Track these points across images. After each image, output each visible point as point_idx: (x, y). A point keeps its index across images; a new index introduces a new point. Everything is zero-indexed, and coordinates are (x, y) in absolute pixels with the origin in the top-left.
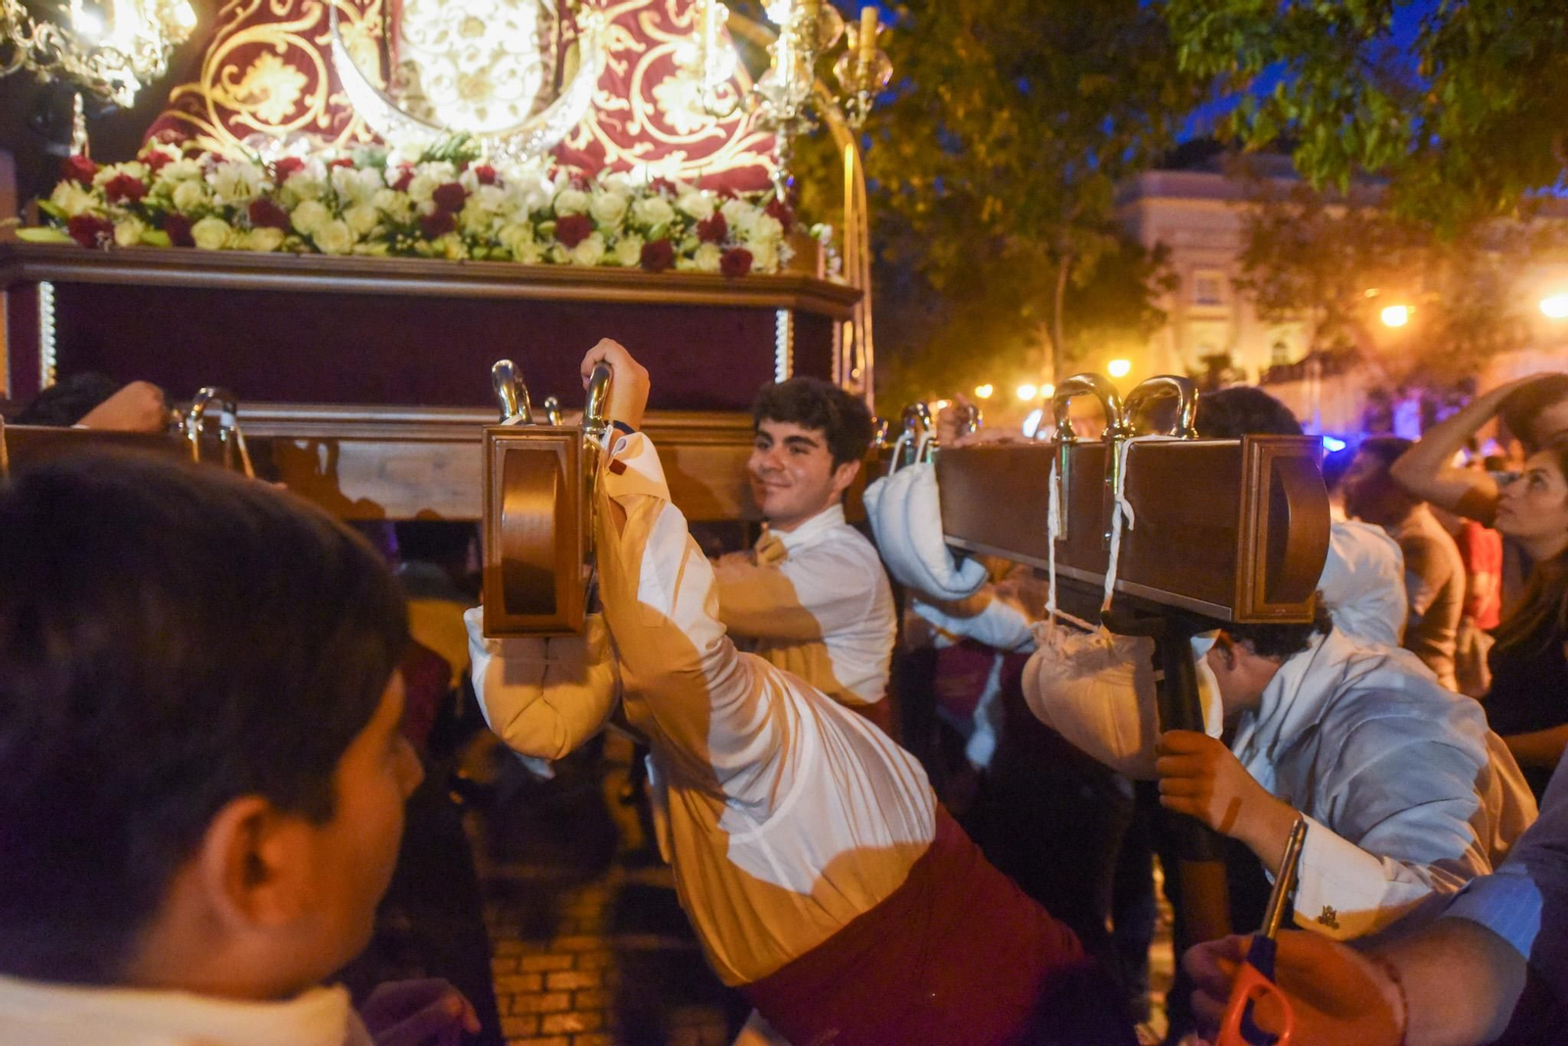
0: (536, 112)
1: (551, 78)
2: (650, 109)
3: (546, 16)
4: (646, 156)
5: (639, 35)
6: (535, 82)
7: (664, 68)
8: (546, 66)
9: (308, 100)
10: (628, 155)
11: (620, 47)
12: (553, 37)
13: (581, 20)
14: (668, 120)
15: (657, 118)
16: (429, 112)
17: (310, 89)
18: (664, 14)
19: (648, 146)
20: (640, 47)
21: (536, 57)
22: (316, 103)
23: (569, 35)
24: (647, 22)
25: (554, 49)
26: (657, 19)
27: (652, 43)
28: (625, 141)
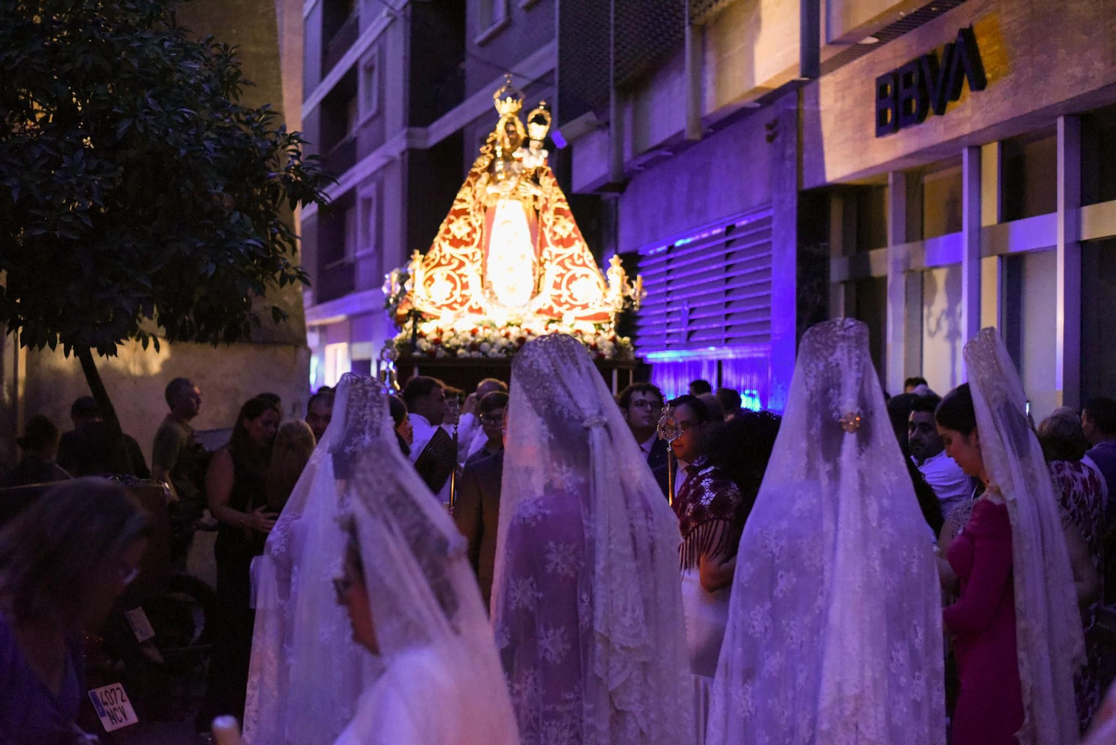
0: (532, 297)
1: (537, 286)
2: (569, 293)
3: (534, 264)
4: (568, 309)
5: (565, 268)
6: (531, 287)
7: (573, 278)
8: (535, 281)
9: (454, 293)
10: (563, 309)
11: (558, 273)
12: (537, 273)
13: (545, 266)
14: (574, 296)
15: (571, 296)
16: (496, 298)
17: (455, 288)
18: (573, 260)
19: (568, 306)
20: (564, 272)
21: (532, 278)
22: (457, 294)
23: (542, 272)
24: (567, 263)
25: (537, 277)
26: (570, 261)
27: (569, 270)
28: (560, 304)
